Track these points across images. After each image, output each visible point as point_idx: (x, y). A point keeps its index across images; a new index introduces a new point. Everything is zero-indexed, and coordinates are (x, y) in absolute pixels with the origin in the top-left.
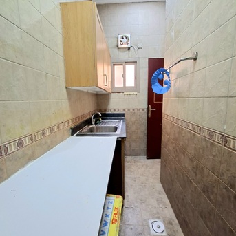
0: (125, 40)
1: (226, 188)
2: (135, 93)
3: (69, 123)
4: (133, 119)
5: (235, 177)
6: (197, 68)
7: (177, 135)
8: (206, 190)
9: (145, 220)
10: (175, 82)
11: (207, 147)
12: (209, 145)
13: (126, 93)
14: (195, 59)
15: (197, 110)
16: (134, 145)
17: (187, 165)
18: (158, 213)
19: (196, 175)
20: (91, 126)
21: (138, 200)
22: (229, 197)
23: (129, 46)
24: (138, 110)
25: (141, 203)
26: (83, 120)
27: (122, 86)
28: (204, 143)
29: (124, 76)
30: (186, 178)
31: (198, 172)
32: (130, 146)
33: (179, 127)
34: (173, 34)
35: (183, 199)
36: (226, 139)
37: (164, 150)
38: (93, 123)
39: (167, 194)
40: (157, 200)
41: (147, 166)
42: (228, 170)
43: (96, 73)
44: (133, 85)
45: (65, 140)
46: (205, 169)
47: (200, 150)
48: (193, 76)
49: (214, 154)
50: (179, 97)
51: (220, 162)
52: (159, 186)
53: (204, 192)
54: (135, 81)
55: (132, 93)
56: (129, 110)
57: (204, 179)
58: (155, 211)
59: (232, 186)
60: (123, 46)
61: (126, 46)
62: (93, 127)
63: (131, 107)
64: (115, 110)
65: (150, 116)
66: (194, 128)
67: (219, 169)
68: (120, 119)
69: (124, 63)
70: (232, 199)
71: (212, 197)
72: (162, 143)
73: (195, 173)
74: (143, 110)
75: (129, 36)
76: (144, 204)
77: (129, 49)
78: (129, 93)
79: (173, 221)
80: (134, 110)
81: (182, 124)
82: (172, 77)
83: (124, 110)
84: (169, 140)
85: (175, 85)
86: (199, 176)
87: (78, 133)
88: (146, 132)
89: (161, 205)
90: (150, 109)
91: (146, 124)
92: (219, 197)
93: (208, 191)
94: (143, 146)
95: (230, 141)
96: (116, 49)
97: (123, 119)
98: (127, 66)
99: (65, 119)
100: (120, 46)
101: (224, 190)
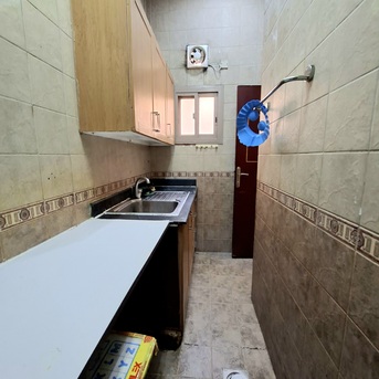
0: (198, 55)
1: (359, 336)
2: (214, 146)
3: (86, 195)
4: (211, 190)
5: (376, 317)
6: (314, 96)
7: (277, 221)
8: (322, 331)
9: (216, 370)
10: (277, 125)
11: (327, 248)
12: (330, 244)
13: (199, 146)
14: (310, 79)
15: (312, 175)
16: (211, 234)
17: (291, 277)
18: (241, 357)
19: (306, 298)
20: (133, 201)
21: (210, 332)
22: (365, 357)
23: (205, 64)
24: (220, 175)
25: (214, 338)
26: (119, 190)
27: (193, 133)
28: (321, 240)
29: (196, 116)
30: (290, 300)
31: (309, 294)
32: (205, 234)
33: (282, 208)
34: (275, 38)
35: (284, 339)
36: (361, 236)
37: (258, 246)
38: (139, 195)
39: (260, 322)
40: (243, 333)
41: (231, 269)
42: (365, 301)
43: (133, 108)
44: (212, 133)
45: (76, 225)
46: (322, 291)
47: (315, 253)
48: (305, 112)
49: (338, 263)
50: (283, 151)
51: (350, 281)
52: (249, 308)
53: (319, 333)
54: (215, 126)
55: (209, 146)
56: (203, 174)
57: (320, 310)
58: (236, 355)
59: (371, 334)
60: (195, 65)
61: (199, 65)
62: (138, 203)
63: (207, 169)
64: (180, 174)
65: (238, 186)
66: (305, 211)
67: (348, 295)
68: (187, 190)
69: (196, 95)
70: (370, 360)
71: (332, 347)
72: (256, 232)
73: (305, 294)
74: (228, 174)
75: (205, 47)
76: (218, 340)
77: (205, 69)
78: (204, 146)
79: (268, 374)
80: (212, 174)
81: (286, 201)
82: (273, 116)
83: (196, 174)
84: (265, 229)
85: (276, 131)
86: (311, 302)
87: (105, 213)
88: (232, 212)
89: (248, 343)
90: (239, 174)
91: (232, 198)
92: (345, 349)
93: (326, 334)
94: (228, 235)
95: (370, 241)
96: (184, 70)
97: (191, 190)
98: (201, 99)
99: (78, 188)
100: (190, 65)
101: (355, 339)
